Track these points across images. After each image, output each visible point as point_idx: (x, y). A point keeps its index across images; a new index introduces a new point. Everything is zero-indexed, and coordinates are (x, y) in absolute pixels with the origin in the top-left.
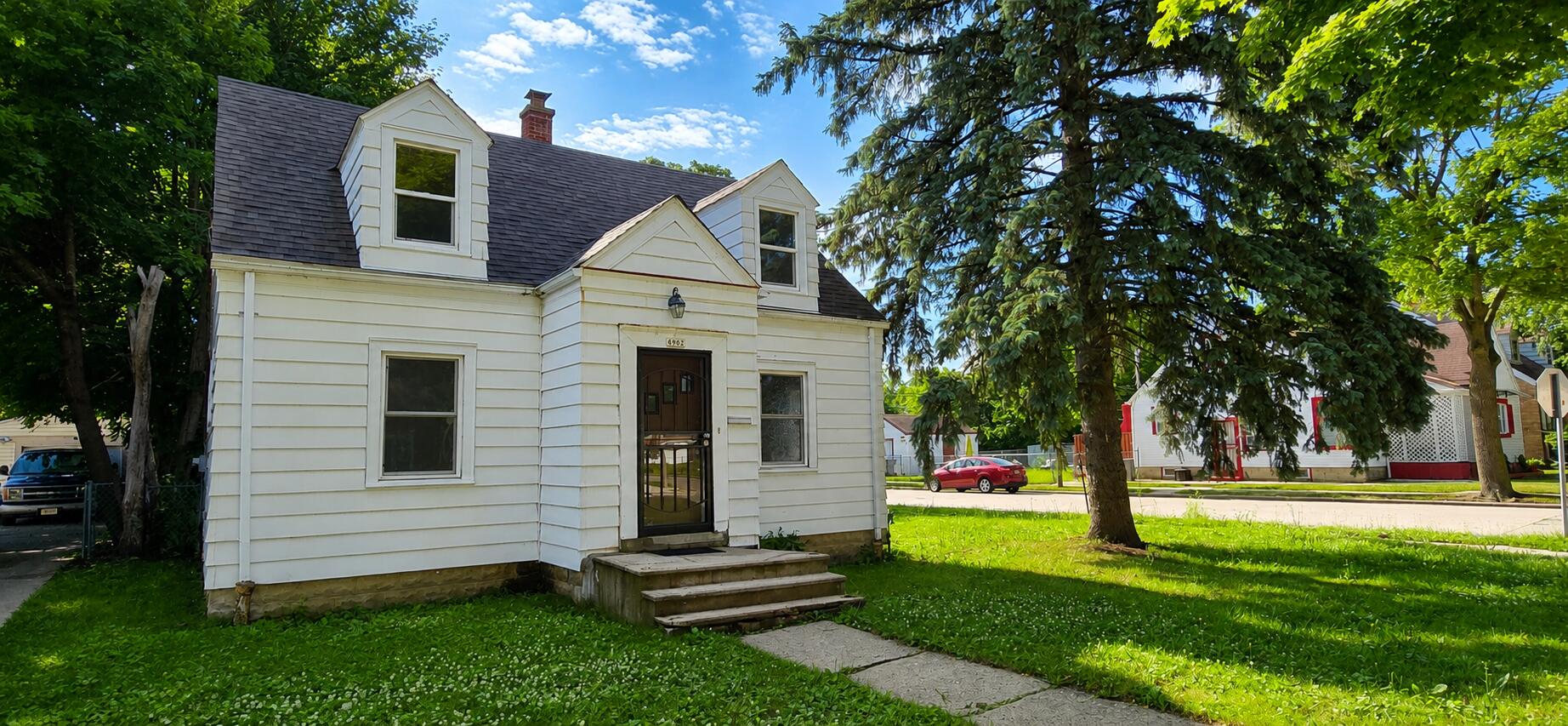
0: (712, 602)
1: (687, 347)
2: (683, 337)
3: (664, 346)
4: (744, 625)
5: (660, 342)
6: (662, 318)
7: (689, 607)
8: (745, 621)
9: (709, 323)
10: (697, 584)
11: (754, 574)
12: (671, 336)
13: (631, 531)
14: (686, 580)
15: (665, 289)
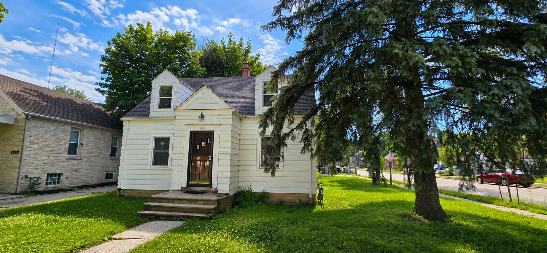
0: (161, 209)
1: (206, 130)
2: (204, 127)
3: (198, 130)
4: (161, 218)
5: (197, 129)
6: (198, 122)
7: (155, 209)
8: (160, 216)
9: (214, 122)
10: (167, 203)
11: (187, 202)
12: (201, 127)
13: (185, 185)
14: (164, 201)
15: (199, 113)
